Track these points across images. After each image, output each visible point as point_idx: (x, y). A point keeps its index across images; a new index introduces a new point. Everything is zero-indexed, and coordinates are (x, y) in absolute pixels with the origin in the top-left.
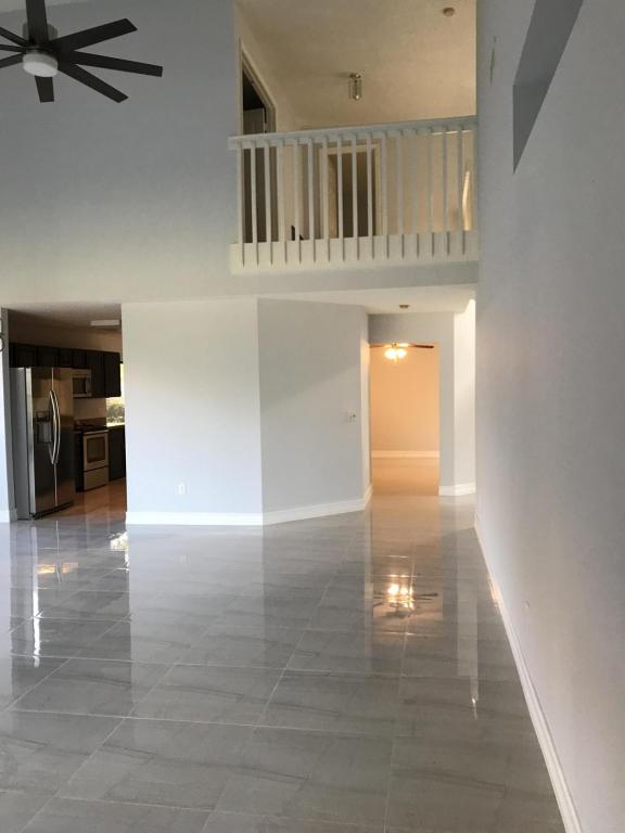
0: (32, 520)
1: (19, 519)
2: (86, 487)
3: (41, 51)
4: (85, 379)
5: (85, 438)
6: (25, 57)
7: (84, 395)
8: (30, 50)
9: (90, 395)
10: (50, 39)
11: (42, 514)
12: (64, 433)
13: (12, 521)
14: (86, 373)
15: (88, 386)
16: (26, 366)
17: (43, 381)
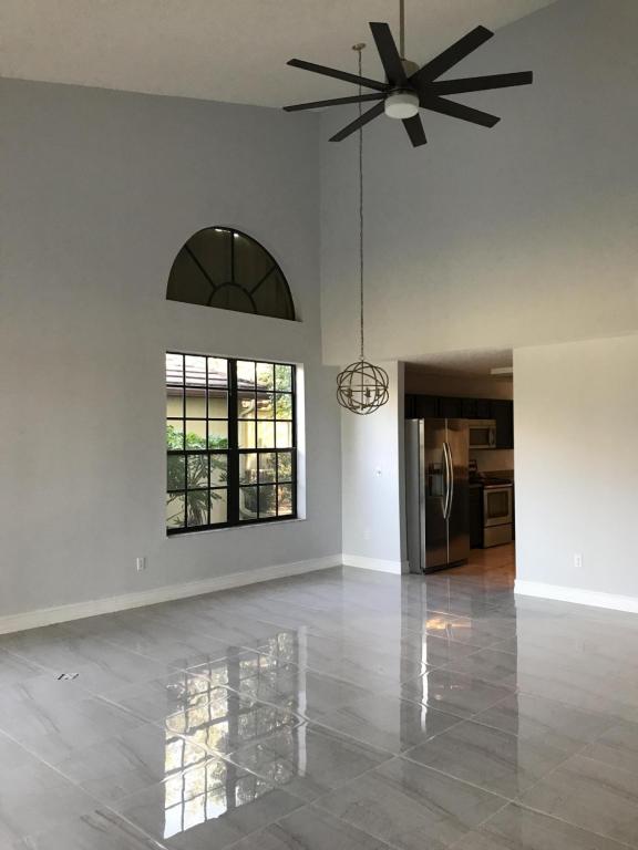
0: (423, 576)
1: (411, 572)
2: (487, 544)
3: (401, 91)
4: (488, 430)
5: (486, 492)
6: (387, 102)
7: (487, 447)
8: (391, 93)
9: (494, 446)
10: (408, 76)
11: (433, 570)
12: (458, 485)
13: (403, 574)
14: (490, 423)
15: (491, 437)
16: (420, 418)
17: (437, 432)
